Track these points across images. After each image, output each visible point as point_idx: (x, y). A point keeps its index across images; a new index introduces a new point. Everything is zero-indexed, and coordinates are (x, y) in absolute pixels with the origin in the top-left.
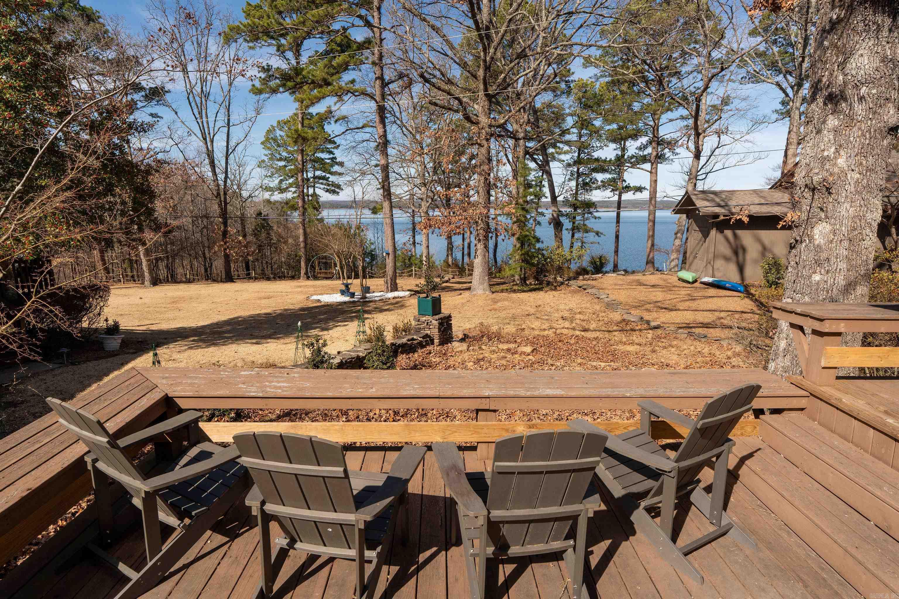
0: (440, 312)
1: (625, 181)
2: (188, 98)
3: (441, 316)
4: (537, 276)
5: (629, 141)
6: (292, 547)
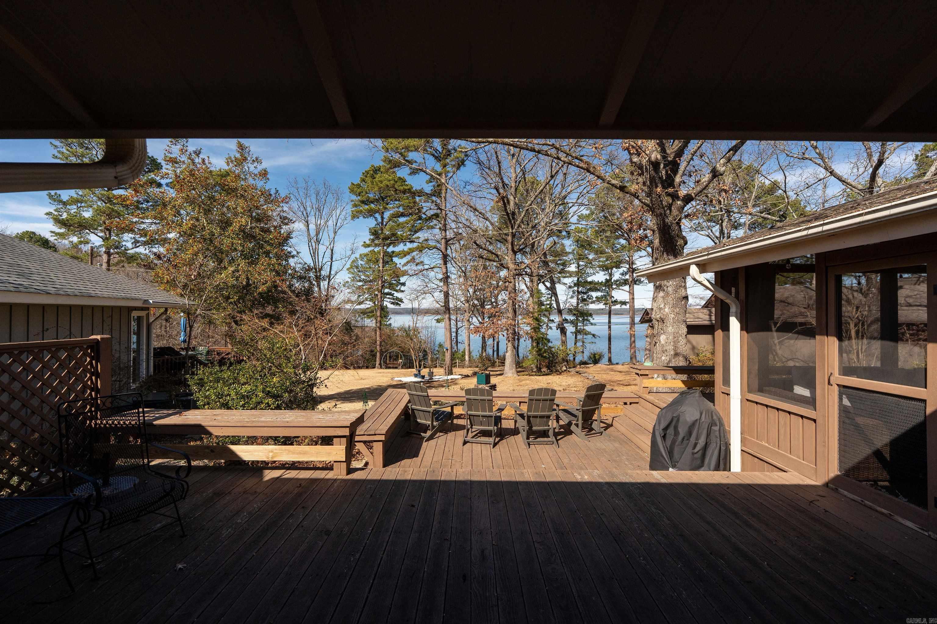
0: (489, 383)
1: (613, 297)
2: (309, 244)
3: (490, 385)
4: (548, 367)
5: (614, 269)
6: (472, 428)
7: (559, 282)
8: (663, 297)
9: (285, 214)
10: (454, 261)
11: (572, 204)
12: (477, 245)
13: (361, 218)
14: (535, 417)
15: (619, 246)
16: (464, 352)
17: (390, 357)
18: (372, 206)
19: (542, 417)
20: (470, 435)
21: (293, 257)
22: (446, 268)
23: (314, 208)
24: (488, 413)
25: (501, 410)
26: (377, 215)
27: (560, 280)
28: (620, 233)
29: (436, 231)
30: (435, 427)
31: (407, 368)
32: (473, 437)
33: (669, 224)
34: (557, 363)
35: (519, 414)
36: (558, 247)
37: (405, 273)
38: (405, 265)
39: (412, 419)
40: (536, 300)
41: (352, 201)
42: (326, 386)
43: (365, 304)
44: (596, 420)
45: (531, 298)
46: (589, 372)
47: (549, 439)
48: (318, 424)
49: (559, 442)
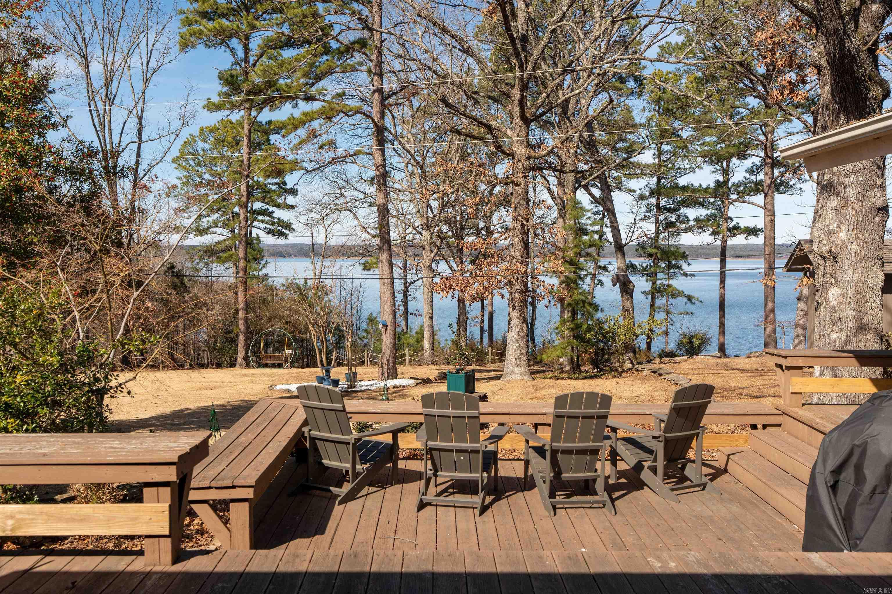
0: (473, 392)
1: (731, 219)
2: (89, 104)
3: (474, 396)
4: (595, 363)
5: (734, 160)
6: (435, 475)
7: (619, 187)
8: (836, 209)
9: (35, 34)
10: (400, 143)
11: (648, 19)
12: (447, 105)
13: (201, 47)
14: (568, 452)
15: (744, 112)
16: (421, 333)
17: (267, 344)
18: (225, 22)
19: (581, 452)
20: (432, 490)
21: (55, 126)
22: (383, 155)
23: (100, 28)
24: (468, 444)
25: (496, 438)
26: (234, 42)
27: (620, 183)
28: (747, 83)
29: (362, 77)
30: (359, 474)
31: (302, 367)
32: (439, 495)
33: (853, 52)
34: (613, 353)
35: (534, 448)
36: (618, 115)
37: (295, 165)
38: (296, 148)
39: (311, 459)
40: (570, 223)
41: (181, 12)
42: (129, 393)
43: (213, 233)
44: (693, 461)
45: (560, 221)
46: (680, 371)
47: (596, 498)
48: (110, 459)
49: (616, 503)
